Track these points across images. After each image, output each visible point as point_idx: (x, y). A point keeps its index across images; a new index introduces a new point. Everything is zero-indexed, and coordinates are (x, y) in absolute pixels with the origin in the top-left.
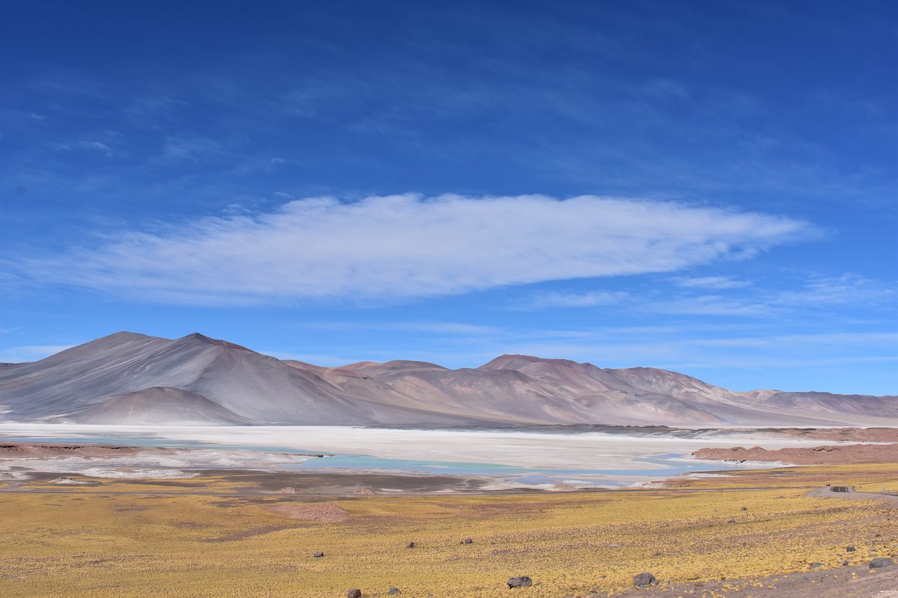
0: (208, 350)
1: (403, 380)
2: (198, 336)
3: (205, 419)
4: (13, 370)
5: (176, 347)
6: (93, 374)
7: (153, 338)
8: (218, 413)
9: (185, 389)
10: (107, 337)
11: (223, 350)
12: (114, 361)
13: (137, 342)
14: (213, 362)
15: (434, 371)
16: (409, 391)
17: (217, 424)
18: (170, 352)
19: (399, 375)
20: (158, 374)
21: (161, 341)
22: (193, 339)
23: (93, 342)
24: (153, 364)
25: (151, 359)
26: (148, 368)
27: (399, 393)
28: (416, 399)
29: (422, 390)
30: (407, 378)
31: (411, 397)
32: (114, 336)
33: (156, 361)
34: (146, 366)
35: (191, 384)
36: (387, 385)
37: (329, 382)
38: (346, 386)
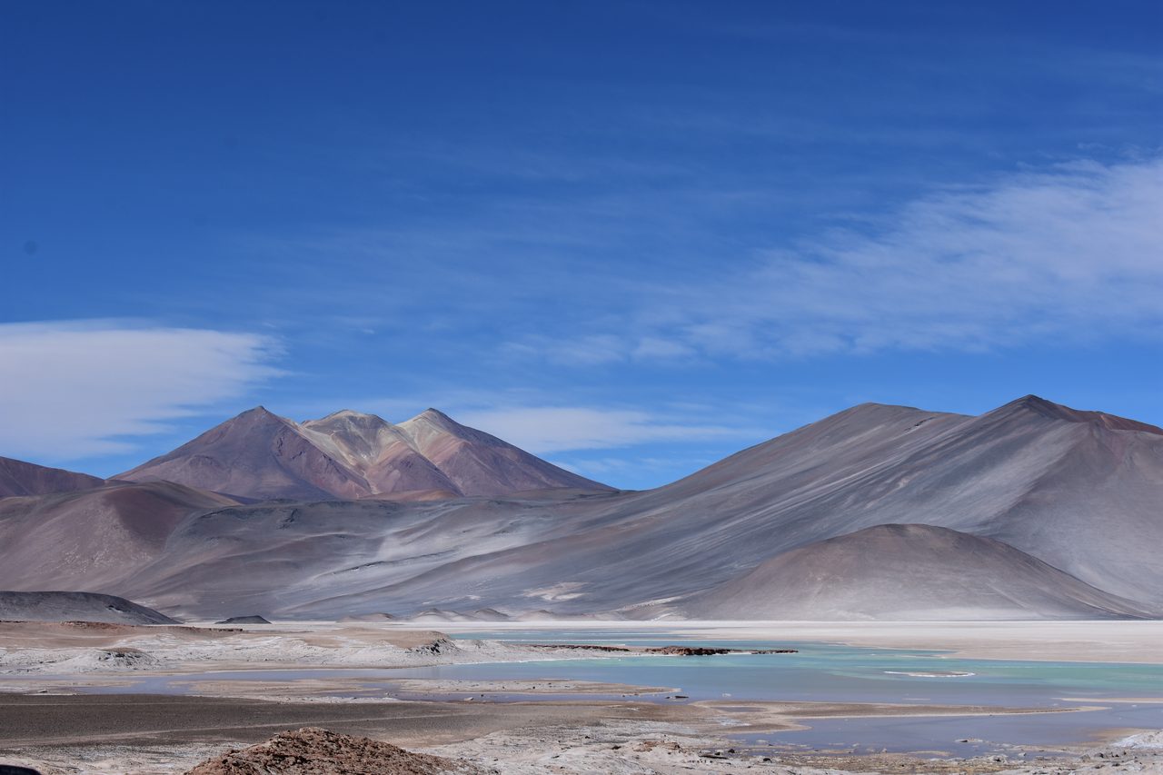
0: (1052, 435)
2: (1033, 403)
3: (1004, 602)
5: (975, 432)
6: (779, 506)
7: (931, 415)
8: (1046, 589)
9: (977, 530)
10: (831, 418)
11: (1086, 432)
12: (833, 473)
13: (894, 426)
14: (1060, 463)
17: (1035, 614)
18: (959, 444)
20: (924, 497)
21: (950, 419)
22: (1020, 409)
23: (798, 432)
24: (916, 474)
25: (913, 463)
26: (902, 484)
32: (847, 414)
33: (923, 467)
34: (899, 479)
35: (997, 519)
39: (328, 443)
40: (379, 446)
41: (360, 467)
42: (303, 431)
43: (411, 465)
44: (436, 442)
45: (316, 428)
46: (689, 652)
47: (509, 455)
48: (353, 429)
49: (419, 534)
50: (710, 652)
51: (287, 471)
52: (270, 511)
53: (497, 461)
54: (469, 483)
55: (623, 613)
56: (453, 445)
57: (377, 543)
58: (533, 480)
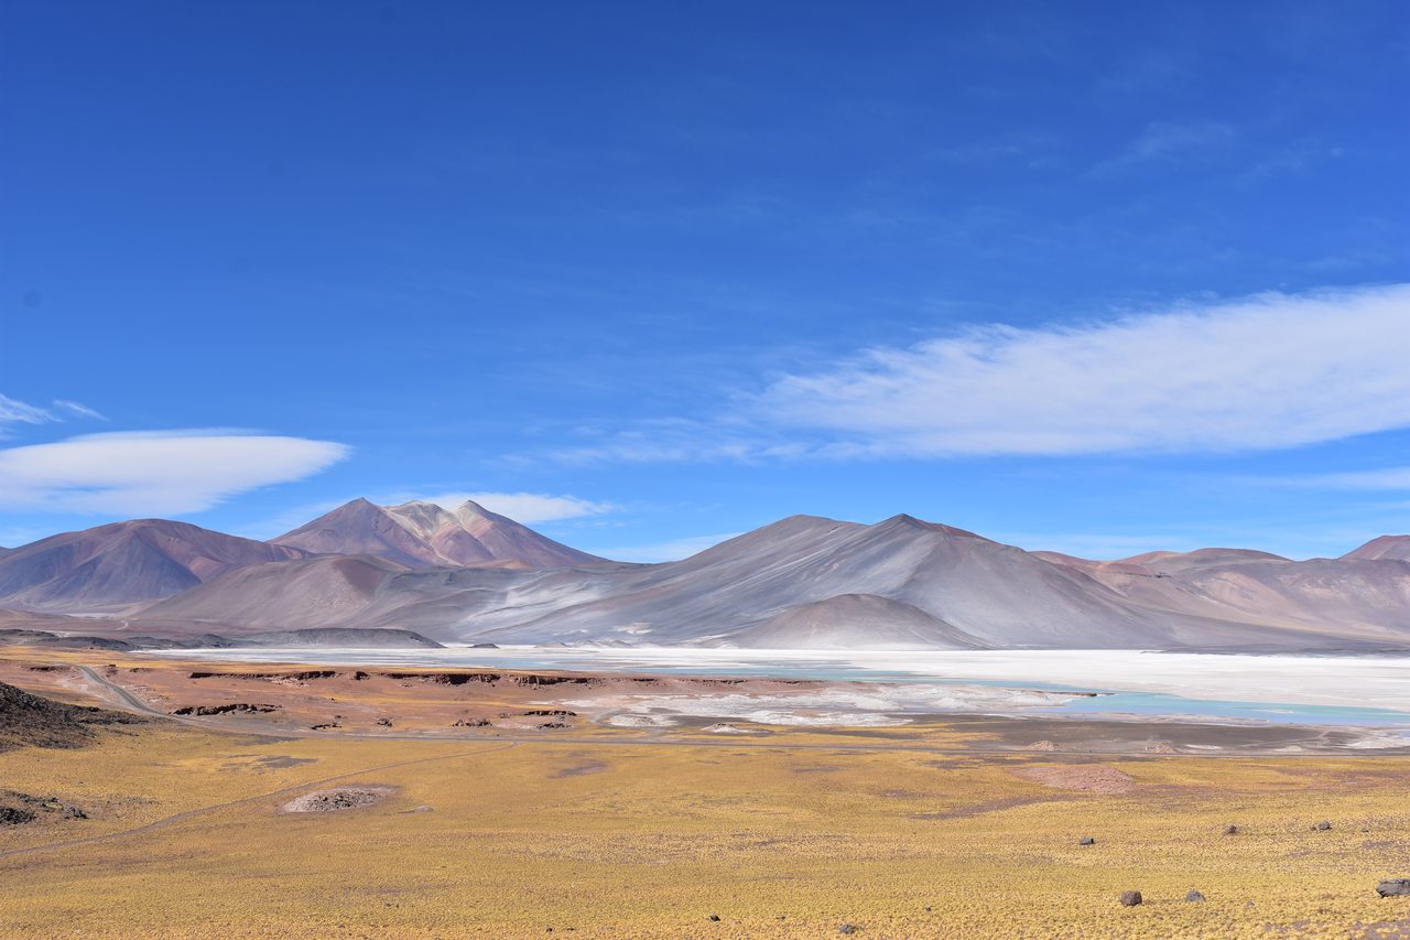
0: (921, 539)
1: (1219, 579)
2: (905, 518)
3: (921, 640)
4: (651, 573)
5: (876, 535)
6: (759, 576)
7: (841, 524)
8: (939, 632)
9: (889, 596)
10: (777, 523)
11: (942, 538)
12: (787, 558)
13: (819, 529)
14: (930, 556)
15: (1269, 564)
16: (1229, 595)
17: (937, 647)
18: (866, 543)
19: (1212, 571)
20: (850, 575)
21: (853, 527)
22: (899, 523)
23: (757, 531)
24: (843, 561)
25: (839, 554)
26: (835, 566)
27: (1214, 598)
28: (1243, 609)
29: (1250, 594)
30: (1226, 575)
31: (1233, 605)
32: (786, 521)
33: (845, 557)
34: (833, 563)
35: (899, 589)
36: (1195, 587)
37: (1103, 582)
38: (1130, 588)
39: (406, 522)
40: (438, 524)
41: (427, 538)
42: (389, 513)
43: (459, 536)
44: (474, 523)
45: (397, 512)
47: (522, 532)
48: (421, 513)
49: (530, 590)
51: (383, 541)
52: (435, 575)
53: (514, 535)
54: (498, 549)
55: (699, 644)
56: (486, 525)
57: (504, 595)
58: (540, 548)
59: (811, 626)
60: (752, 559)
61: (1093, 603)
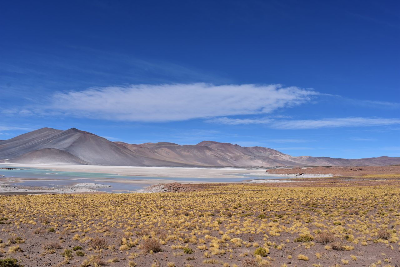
0: (77, 134)
1: (161, 149)
2: (74, 129)
3: (67, 162)
5: (64, 133)
6: (29, 144)
7: (57, 130)
8: (74, 160)
10: (39, 130)
11: (82, 134)
12: (39, 139)
13: (50, 131)
14: (78, 139)
15: (174, 146)
16: (164, 153)
17: (72, 164)
18: (61, 135)
19: (160, 147)
20: (54, 144)
21: (60, 131)
22: (72, 130)
24: (53, 140)
25: (53, 138)
26: (51, 141)
27: (159, 154)
28: (167, 157)
29: (169, 153)
30: (163, 148)
31: (164, 156)
32: (42, 129)
33: (55, 139)
35: (67, 148)
36: (154, 151)
37: (130, 149)
38: (137, 151)
46: (9, 169)
50: (12, 169)
59: (34, 157)
60: (30, 139)
61: (123, 153)
